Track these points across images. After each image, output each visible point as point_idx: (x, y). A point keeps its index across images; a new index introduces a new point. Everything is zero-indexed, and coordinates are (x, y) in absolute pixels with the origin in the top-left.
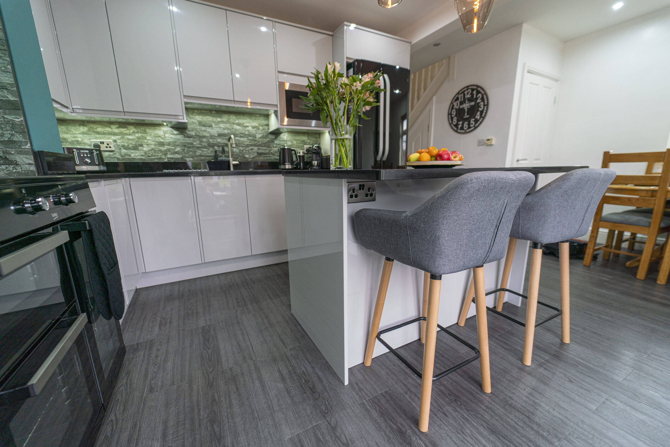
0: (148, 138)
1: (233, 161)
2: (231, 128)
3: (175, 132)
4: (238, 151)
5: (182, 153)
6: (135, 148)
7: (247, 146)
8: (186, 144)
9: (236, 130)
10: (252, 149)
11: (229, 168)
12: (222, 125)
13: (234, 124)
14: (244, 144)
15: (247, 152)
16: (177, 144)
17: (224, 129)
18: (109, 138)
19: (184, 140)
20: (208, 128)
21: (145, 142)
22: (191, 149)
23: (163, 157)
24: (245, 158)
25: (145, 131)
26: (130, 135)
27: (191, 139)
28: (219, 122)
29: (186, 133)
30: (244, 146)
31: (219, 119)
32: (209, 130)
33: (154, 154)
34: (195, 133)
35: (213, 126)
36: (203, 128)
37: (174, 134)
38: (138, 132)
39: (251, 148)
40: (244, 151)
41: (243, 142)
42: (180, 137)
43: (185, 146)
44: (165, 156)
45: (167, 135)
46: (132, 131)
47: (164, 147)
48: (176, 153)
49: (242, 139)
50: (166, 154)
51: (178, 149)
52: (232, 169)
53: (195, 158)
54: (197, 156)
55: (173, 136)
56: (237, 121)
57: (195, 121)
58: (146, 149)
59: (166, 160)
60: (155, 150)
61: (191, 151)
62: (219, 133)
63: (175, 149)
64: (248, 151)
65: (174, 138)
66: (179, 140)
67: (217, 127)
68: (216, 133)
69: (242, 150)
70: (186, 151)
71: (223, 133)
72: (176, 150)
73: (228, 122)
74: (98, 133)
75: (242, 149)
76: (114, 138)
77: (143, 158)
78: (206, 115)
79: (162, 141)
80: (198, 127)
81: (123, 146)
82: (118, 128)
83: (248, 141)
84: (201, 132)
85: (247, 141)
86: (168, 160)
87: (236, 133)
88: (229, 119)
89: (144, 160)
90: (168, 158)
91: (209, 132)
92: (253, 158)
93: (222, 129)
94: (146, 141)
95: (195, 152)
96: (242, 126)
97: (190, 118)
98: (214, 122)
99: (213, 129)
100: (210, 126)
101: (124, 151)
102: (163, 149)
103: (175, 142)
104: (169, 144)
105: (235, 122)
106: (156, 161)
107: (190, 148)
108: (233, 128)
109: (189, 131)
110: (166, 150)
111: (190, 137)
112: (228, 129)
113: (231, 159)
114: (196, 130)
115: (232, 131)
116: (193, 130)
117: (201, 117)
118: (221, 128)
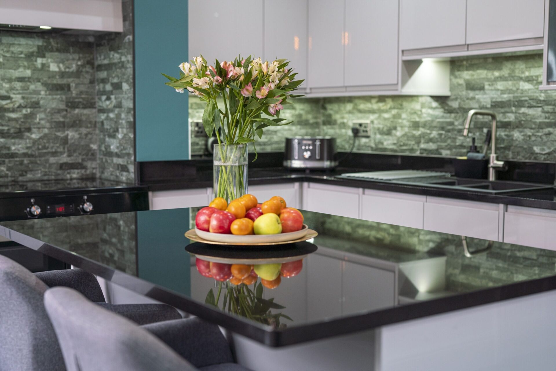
0: (404, 116)
1: (498, 159)
2: (514, 89)
3: (435, 104)
4: (522, 137)
5: (438, 141)
6: (389, 132)
7: (541, 126)
8: (445, 125)
9: (523, 91)
10: (549, 134)
11: (486, 176)
12: (500, 85)
13: (521, 79)
14: (535, 123)
15: (539, 139)
16: (435, 124)
17: (503, 92)
18: (368, 118)
19: (443, 117)
20: (477, 92)
21: (399, 123)
22: (450, 134)
23: (416, 147)
24: (533, 153)
25: (401, 105)
26: (386, 111)
27: (453, 115)
28: (497, 79)
29: (447, 105)
30: (533, 126)
31: (497, 74)
32: (479, 95)
33: (407, 142)
34: (460, 104)
35: (487, 87)
36: (471, 94)
37: (432, 108)
38: (394, 108)
39: (546, 130)
40: (533, 138)
41: (534, 117)
42: (439, 112)
43: (442, 128)
44: (418, 146)
45: (424, 110)
46: (388, 106)
47: (418, 130)
48: (431, 140)
49: (531, 112)
50: (418, 143)
51: (434, 134)
52: (492, 177)
53: (454, 150)
54: (456, 147)
55: (431, 111)
56: (527, 74)
57: (461, 81)
58: (399, 133)
59: (417, 154)
60: (408, 137)
61: (450, 138)
62: (494, 100)
63: (430, 134)
64: (541, 137)
65: (432, 115)
66: (437, 117)
67: (492, 90)
68: (489, 101)
69: (530, 136)
70: (443, 136)
71: (499, 100)
72: (432, 136)
73: (512, 77)
74: (360, 111)
75: (529, 132)
76: (372, 117)
77: (394, 147)
78: (478, 68)
79: (417, 119)
80: (464, 93)
81: (378, 129)
82: (378, 102)
83: (543, 115)
84: (467, 101)
85: (541, 116)
86: (421, 153)
87: (523, 99)
88: (513, 71)
89: (395, 151)
90: (421, 149)
91: (478, 101)
92: (549, 154)
93: (499, 93)
94: (400, 121)
95: (455, 139)
96: (535, 82)
97: (456, 77)
98: (488, 80)
99: (485, 94)
100: (482, 89)
101: (378, 136)
102: (417, 133)
103: (432, 121)
104: (424, 125)
105: (523, 76)
106: (407, 154)
107: (449, 131)
108: (518, 89)
109: (452, 100)
110: (420, 136)
111: (450, 111)
112: (510, 91)
113: (493, 156)
114: (461, 99)
115: (516, 94)
116: (456, 99)
117: (470, 72)
118: (498, 90)
